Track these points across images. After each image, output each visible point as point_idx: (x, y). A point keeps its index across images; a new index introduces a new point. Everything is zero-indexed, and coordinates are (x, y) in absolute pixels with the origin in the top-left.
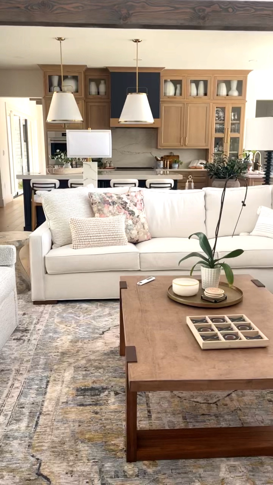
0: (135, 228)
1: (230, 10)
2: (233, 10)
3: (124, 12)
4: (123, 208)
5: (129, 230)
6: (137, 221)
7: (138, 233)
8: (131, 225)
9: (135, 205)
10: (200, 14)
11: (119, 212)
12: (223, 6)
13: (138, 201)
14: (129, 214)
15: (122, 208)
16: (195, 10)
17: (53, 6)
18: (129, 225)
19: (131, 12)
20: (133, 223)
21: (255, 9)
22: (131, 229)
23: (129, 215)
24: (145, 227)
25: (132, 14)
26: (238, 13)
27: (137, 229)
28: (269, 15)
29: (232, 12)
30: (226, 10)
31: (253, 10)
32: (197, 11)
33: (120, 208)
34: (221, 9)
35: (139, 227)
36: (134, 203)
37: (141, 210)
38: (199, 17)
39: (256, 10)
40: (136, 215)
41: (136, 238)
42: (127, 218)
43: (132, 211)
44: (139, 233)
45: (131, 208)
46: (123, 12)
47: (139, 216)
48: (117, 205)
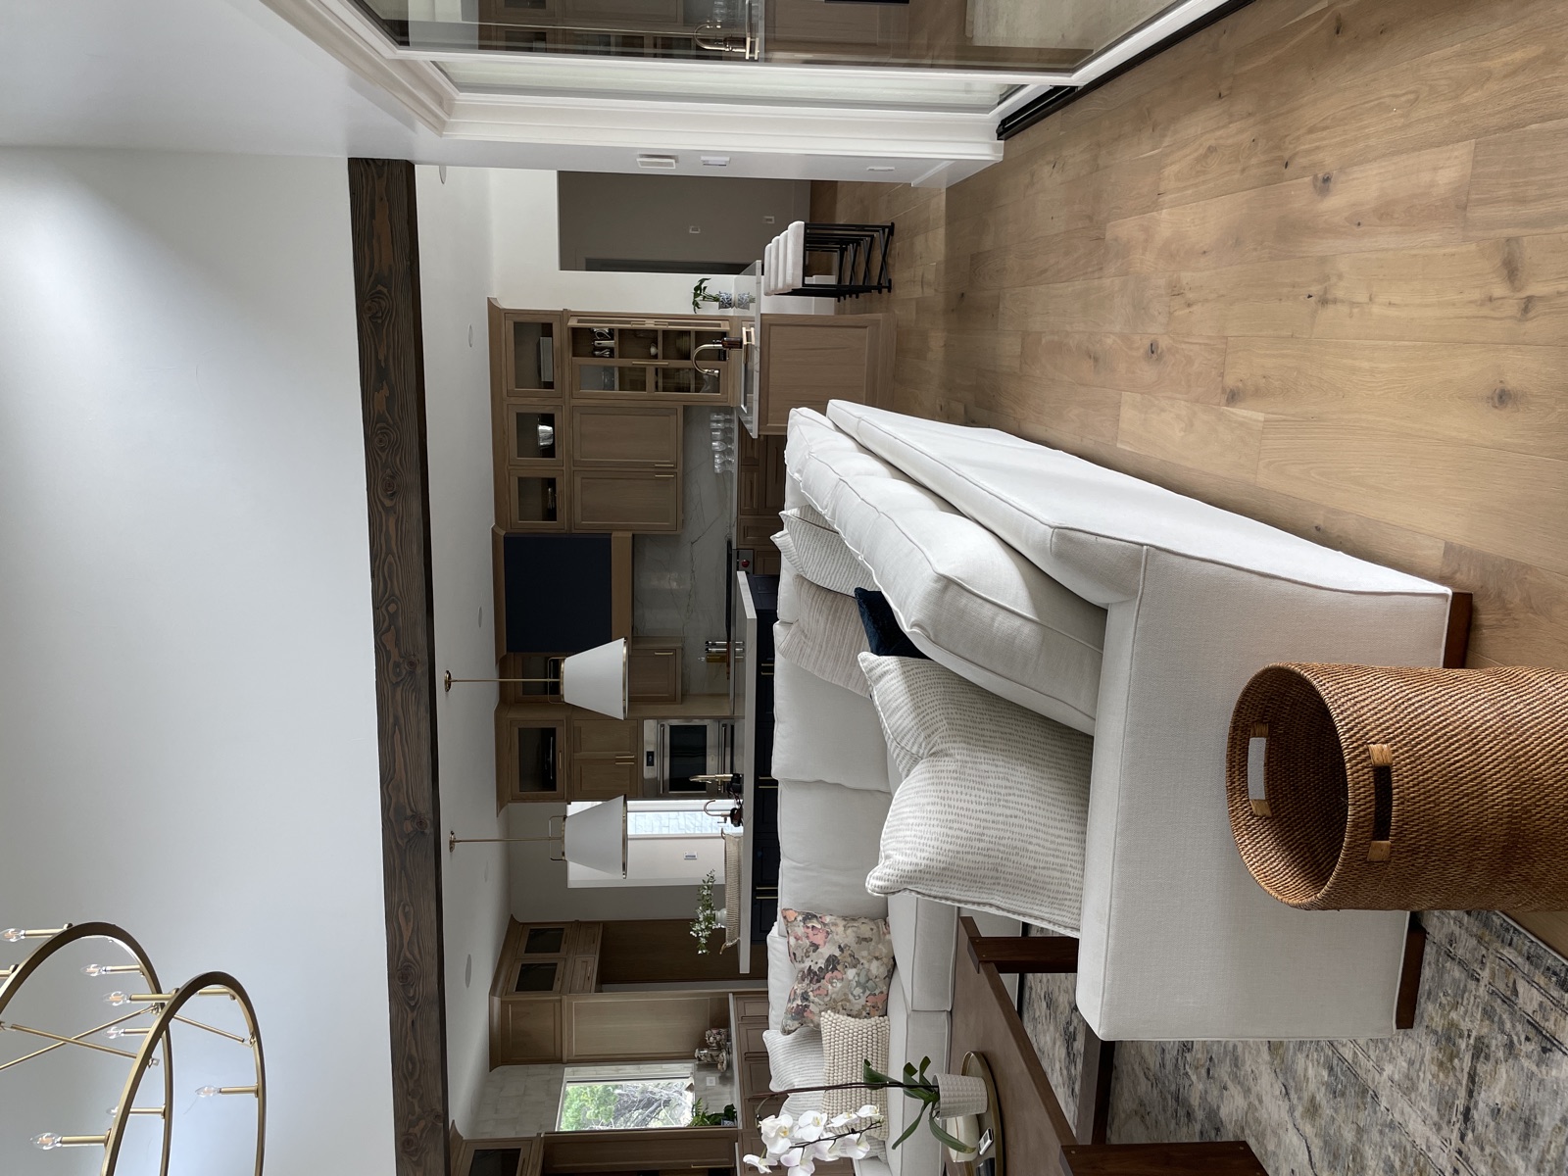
0: (866, 966)
1: (392, 608)
2: (393, 601)
3: (408, 827)
4: (818, 981)
5: (867, 982)
6: (850, 955)
7: (877, 958)
8: (858, 975)
9: (816, 947)
10: (404, 672)
11: (827, 995)
12: (386, 624)
13: (807, 937)
14: (833, 970)
15: (818, 984)
16: (398, 683)
17: (406, 960)
18: (856, 979)
19: (409, 813)
20: (855, 967)
21: (387, 555)
22: (867, 975)
23: (836, 972)
24: (867, 936)
25: (412, 810)
26: (397, 592)
27: (870, 961)
28: (397, 521)
29: (397, 604)
30: (393, 617)
31: (390, 558)
32: (400, 679)
33: (819, 988)
34: (392, 627)
35: (865, 953)
36: (812, 948)
37: (828, 933)
38: (412, 673)
39: (389, 552)
40: (837, 953)
41: (887, 966)
42: (842, 979)
43: (828, 960)
44: (877, 954)
45: (822, 963)
46: (410, 829)
47: (840, 947)
48: (811, 994)
